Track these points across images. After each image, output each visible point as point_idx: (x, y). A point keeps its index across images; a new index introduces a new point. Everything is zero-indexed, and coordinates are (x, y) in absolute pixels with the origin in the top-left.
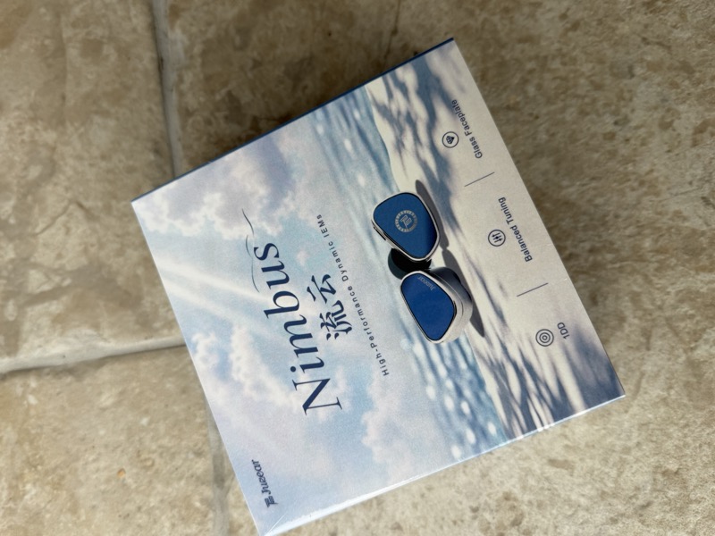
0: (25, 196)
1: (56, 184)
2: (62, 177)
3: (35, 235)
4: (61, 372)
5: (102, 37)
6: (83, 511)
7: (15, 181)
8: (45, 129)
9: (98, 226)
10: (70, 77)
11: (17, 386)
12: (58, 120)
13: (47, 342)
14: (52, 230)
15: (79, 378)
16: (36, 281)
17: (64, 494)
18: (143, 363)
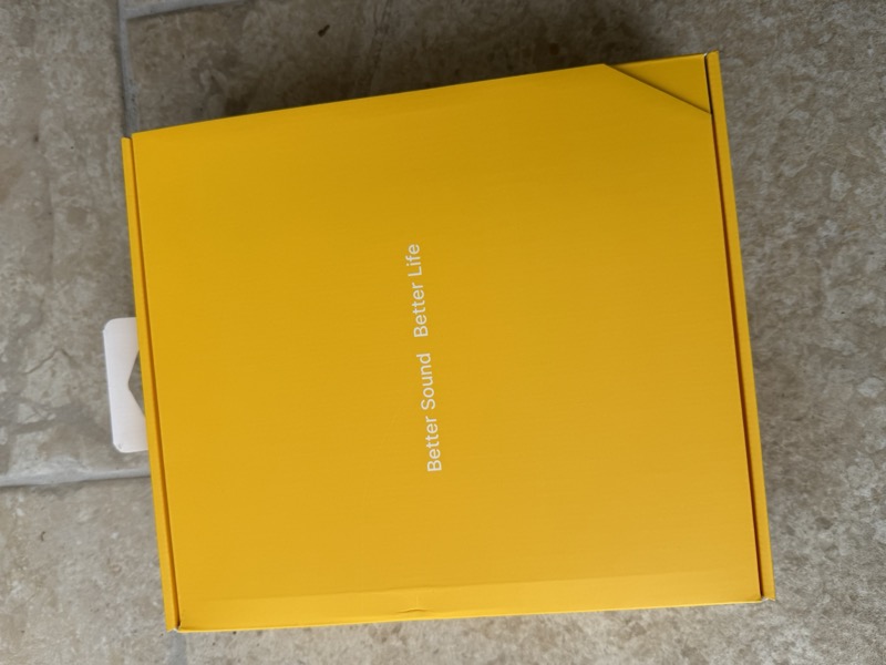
0: (17, 339)
1: (44, 332)
2: (49, 327)
3: (25, 374)
4: (46, 490)
5: (86, 207)
6: (61, 605)
7: (7, 326)
8: (35, 283)
9: (79, 372)
10: (57, 238)
11: (7, 499)
12: (46, 277)
13: (34, 465)
14: (40, 371)
15: (61, 497)
16: (25, 414)
17: (46, 591)
18: (115, 488)
